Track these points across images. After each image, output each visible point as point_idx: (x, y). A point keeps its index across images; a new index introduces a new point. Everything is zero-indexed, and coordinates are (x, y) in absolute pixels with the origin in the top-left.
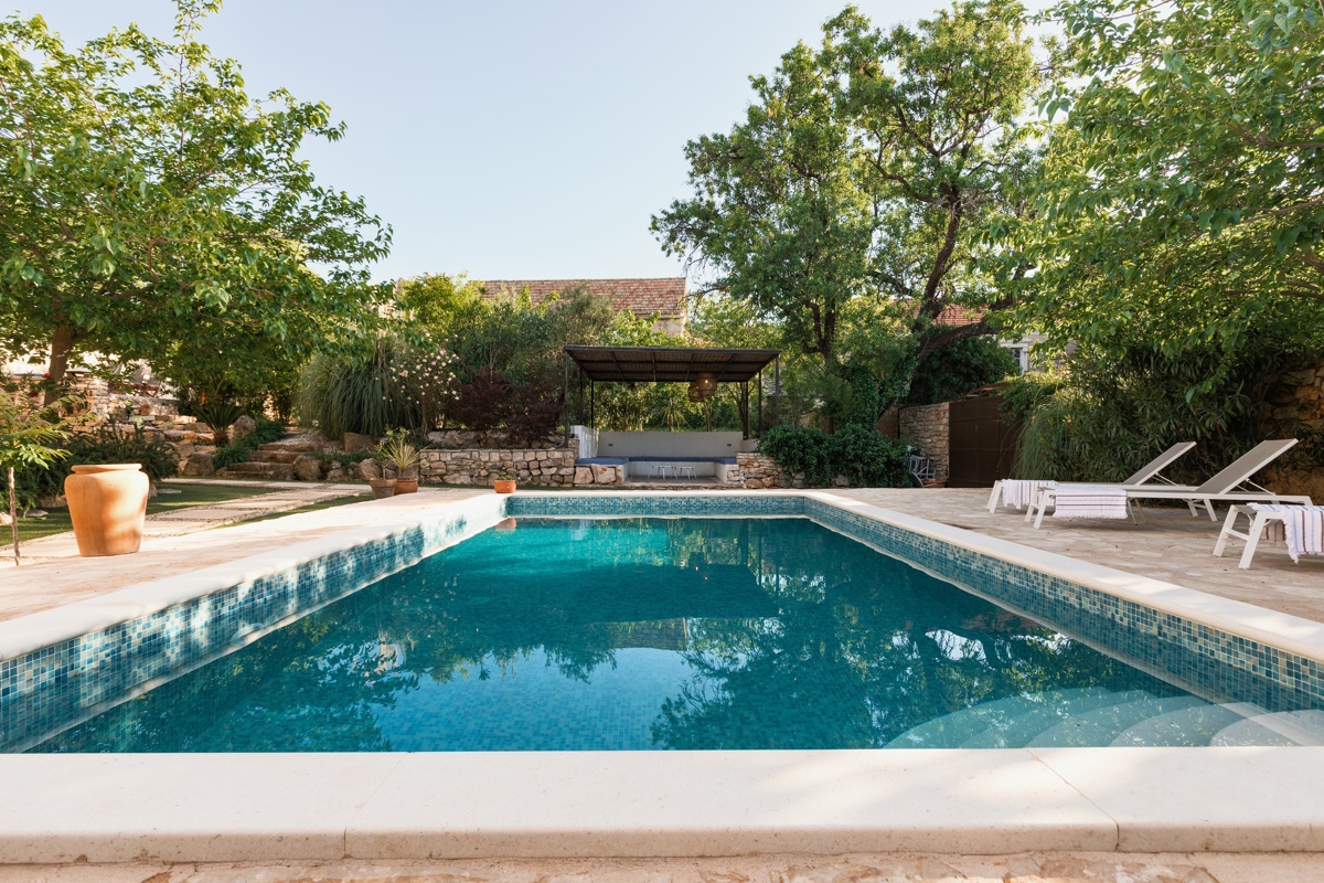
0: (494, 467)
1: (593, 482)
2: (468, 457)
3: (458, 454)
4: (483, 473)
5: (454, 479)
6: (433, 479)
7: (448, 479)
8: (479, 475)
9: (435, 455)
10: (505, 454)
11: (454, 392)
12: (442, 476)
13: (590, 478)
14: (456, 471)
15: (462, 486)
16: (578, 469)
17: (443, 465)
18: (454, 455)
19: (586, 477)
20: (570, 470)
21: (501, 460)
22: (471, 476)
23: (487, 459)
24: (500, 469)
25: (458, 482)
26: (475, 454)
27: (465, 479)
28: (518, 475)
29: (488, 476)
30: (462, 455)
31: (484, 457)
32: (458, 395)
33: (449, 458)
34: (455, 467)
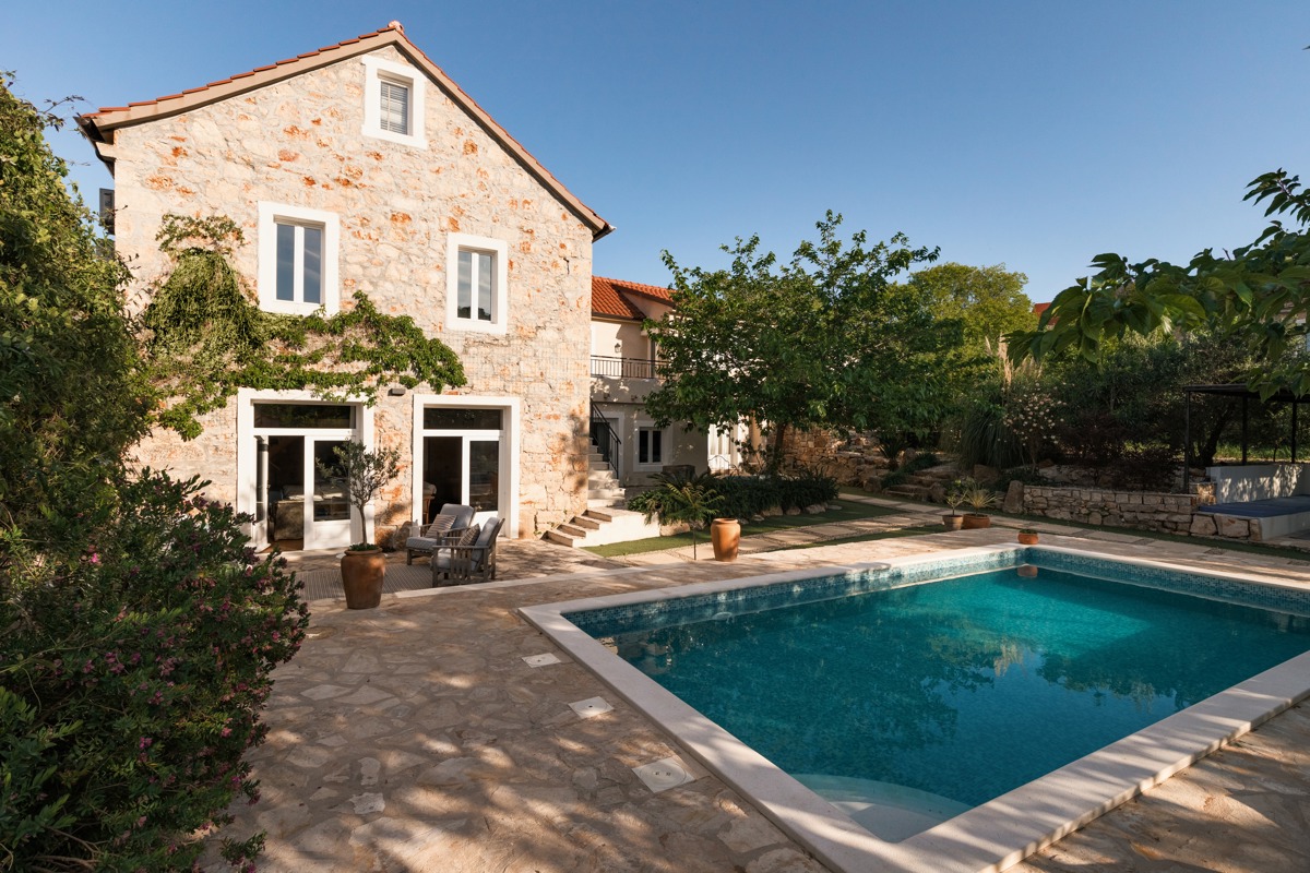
0: (1095, 506)
1: (1217, 533)
2: (1069, 495)
3: (1058, 491)
4: (1084, 511)
5: (1054, 514)
6: (1035, 511)
7: (1050, 513)
8: (1080, 512)
9: (1038, 491)
10: (1108, 494)
11: (1053, 437)
12: (1043, 510)
13: (1212, 528)
14: (1056, 507)
15: (1062, 522)
16: (1195, 517)
17: (1044, 501)
18: (1055, 492)
19: (1206, 527)
20: (1186, 518)
21: (1103, 500)
22: (1072, 513)
23: (1088, 498)
24: (1102, 509)
25: (1059, 517)
26: (1076, 493)
27: (1064, 514)
28: (1122, 517)
29: (1088, 515)
30: (1063, 493)
31: (1086, 497)
32: (1057, 439)
33: (1050, 495)
34: (1055, 503)
